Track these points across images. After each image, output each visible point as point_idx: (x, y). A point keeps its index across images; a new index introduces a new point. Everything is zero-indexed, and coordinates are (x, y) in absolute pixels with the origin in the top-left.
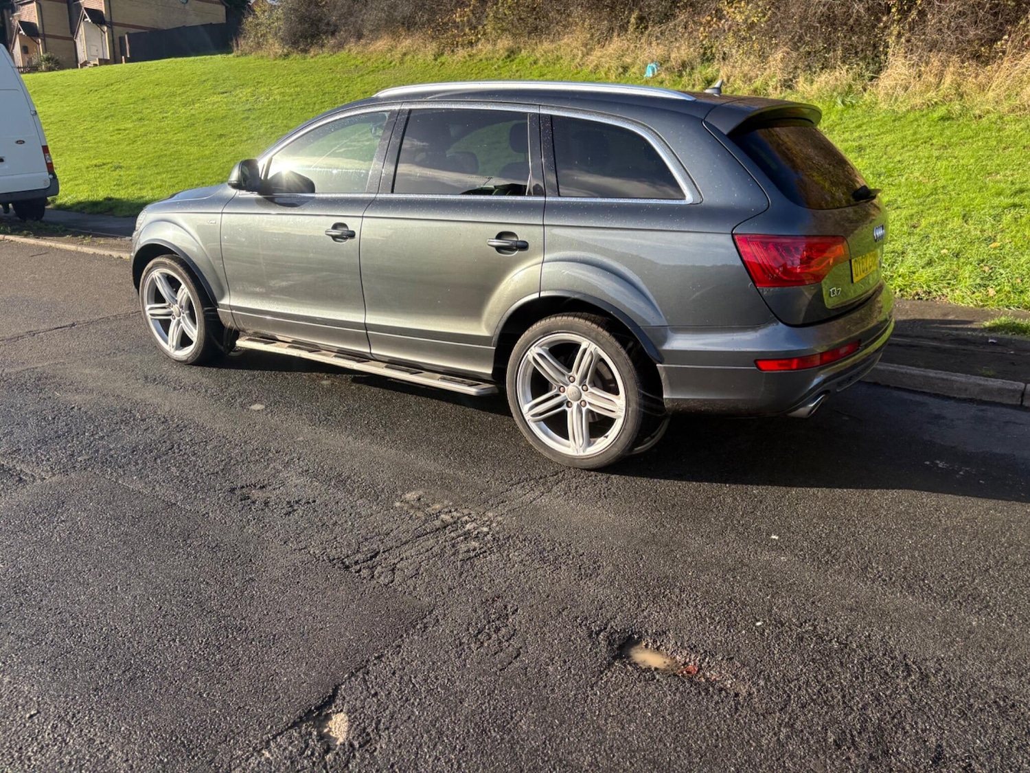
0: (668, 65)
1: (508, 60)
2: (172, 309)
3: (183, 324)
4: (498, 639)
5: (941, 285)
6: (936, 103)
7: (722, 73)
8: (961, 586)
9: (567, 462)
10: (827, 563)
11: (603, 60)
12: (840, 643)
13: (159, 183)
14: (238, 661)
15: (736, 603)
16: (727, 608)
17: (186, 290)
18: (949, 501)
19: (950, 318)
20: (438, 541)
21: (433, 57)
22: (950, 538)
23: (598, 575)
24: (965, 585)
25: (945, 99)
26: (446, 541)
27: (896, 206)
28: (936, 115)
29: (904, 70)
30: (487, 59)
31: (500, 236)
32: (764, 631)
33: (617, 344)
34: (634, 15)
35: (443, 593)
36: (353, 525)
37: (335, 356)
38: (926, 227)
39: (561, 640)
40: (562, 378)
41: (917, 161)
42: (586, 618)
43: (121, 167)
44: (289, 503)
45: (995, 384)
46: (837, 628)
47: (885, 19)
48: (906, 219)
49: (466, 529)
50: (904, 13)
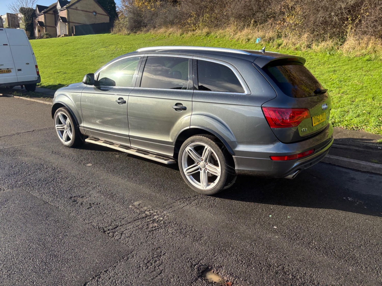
0: (265, 39)
1: (207, 36)
2: (64, 127)
3: (68, 132)
4: (155, 266)
5: (362, 125)
6: (365, 54)
7: (284, 42)
8: (348, 253)
9: (200, 192)
10: (294, 239)
11: (241, 36)
12: (293, 276)
13: (78, 79)
14: (51, 270)
15: (253, 255)
16: (249, 257)
17: (69, 120)
18: (350, 215)
19: (364, 138)
20: (142, 222)
21: (180, 35)
22: (348, 231)
23: (201, 240)
24: (350, 252)
25: (369, 53)
26: (145, 223)
27: (346, 93)
28: (365, 59)
29: (353, 42)
30: (199, 36)
31: (177, 105)
32: (262, 268)
33: (218, 147)
34: (252, 21)
35: (138, 245)
36: (111, 214)
37: (119, 147)
38: (358, 102)
39: (179, 267)
40: (198, 159)
41: (356, 76)
42: (192, 259)
43: (66, 73)
44: (90, 204)
45: (377, 166)
46: (293, 269)
47: (346, 22)
48: (350, 99)
49: (154, 218)
50: (353, 20)
